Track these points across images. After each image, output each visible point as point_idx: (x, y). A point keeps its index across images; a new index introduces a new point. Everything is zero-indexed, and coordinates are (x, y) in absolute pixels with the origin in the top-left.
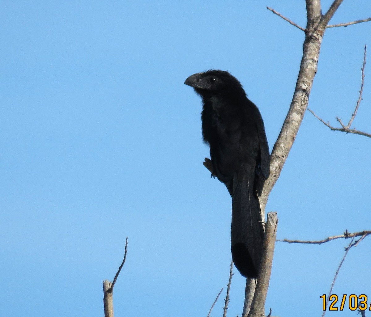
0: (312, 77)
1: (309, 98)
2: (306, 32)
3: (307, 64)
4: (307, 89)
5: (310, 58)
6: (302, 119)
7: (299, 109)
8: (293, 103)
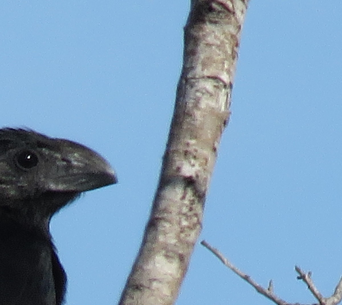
0: (216, 138)
3: (198, 94)
4: (197, 176)
5: (206, 73)
7: (174, 241)
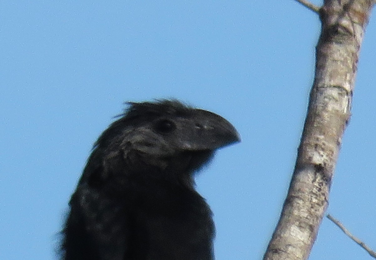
0: (339, 134)
1: (330, 187)
2: (323, 15)
3: (326, 100)
4: (325, 164)
5: (333, 83)
6: (313, 242)
7: (306, 215)
8: (289, 202)
